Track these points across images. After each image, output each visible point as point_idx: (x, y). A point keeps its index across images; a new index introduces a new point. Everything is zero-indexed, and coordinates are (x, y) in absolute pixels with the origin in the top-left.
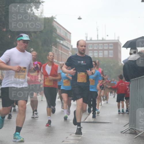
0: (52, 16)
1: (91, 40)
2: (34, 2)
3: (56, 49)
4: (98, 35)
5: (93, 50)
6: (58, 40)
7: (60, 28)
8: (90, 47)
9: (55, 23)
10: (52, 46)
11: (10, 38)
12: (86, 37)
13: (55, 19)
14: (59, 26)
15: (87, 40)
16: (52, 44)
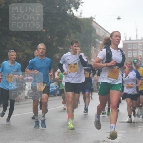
0: (91, 17)
1: (130, 40)
2: (74, 2)
3: (95, 49)
4: (137, 35)
5: (132, 50)
6: (97, 40)
7: (99, 29)
8: (129, 47)
9: (94, 23)
10: (91, 46)
11: (50, 39)
12: (125, 37)
13: (94, 20)
14: (98, 26)
15: (126, 40)
16: (91, 45)
